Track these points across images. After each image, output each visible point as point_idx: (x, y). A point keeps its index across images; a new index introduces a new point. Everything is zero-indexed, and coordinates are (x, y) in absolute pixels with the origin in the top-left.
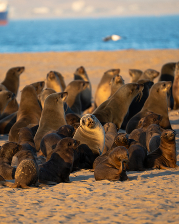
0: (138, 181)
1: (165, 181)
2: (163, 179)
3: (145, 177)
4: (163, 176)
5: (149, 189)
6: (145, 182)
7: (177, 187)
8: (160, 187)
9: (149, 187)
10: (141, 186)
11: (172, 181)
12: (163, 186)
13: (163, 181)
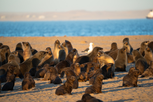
0: (5, 97)
1: (17, 97)
2: (16, 96)
3: (8, 95)
4: (16, 95)
5: (10, 101)
6: (8, 98)
7: (23, 100)
8: (15, 100)
9: (10, 100)
10: (6, 100)
11: (20, 97)
12: (17, 100)
13: (16, 97)
